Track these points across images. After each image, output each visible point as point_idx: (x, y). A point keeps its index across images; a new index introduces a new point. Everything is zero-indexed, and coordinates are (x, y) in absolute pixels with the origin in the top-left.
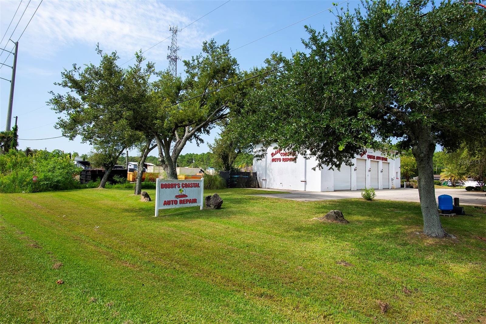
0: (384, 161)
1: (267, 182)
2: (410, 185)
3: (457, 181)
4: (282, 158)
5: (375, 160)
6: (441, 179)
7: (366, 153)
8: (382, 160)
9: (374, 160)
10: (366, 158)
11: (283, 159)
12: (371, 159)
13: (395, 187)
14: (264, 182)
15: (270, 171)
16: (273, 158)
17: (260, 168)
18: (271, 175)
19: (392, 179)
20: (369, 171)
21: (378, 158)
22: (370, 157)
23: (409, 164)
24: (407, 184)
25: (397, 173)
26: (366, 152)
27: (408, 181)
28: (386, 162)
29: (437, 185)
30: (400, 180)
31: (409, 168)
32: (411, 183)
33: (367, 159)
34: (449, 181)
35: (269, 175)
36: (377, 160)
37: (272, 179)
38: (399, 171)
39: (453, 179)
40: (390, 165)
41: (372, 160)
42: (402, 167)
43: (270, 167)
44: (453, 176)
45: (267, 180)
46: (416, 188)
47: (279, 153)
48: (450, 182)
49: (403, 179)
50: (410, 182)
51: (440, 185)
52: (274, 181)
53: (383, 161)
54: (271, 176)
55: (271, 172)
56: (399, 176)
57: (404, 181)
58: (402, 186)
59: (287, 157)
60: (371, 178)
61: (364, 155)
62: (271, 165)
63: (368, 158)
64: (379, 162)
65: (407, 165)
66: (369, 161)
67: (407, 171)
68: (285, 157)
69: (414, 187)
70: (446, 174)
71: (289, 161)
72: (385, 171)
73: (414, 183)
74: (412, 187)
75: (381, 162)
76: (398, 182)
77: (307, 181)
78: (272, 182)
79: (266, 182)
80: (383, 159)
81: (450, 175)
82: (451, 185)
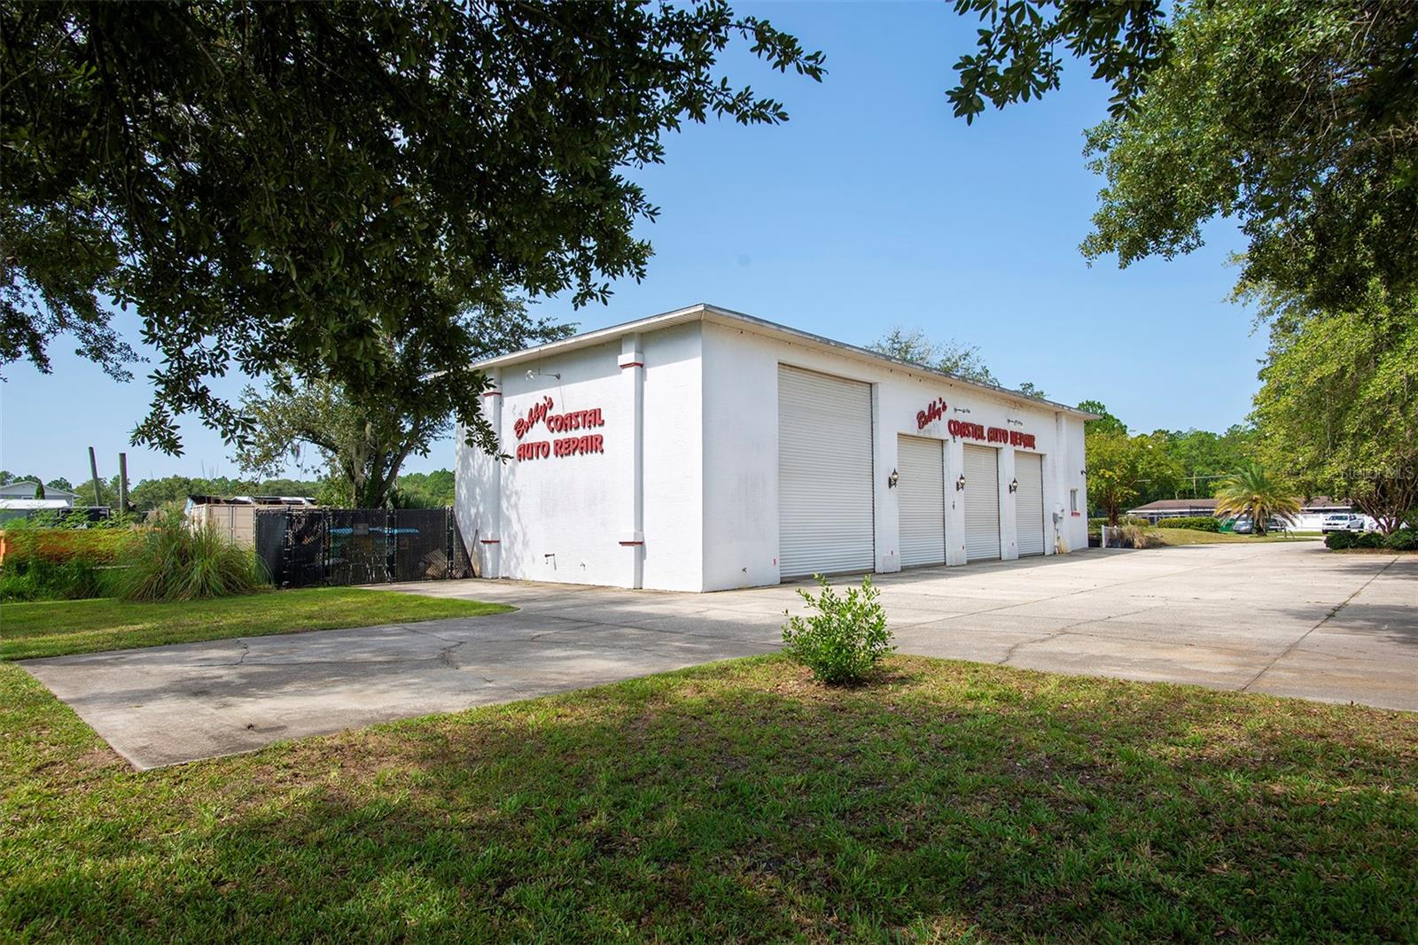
0: (1021, 448)
1: (504, 553)
2: (1122, 535)
3: (1270, 514)
4: (551, 438)
5: (985, 443)
6: (1217, 512)
7: (943, 414)
8: (1014, 443)
9: (980, 442)
10: (946, 435)
11: (556, 443)
12: (966, 440)
13: (1067, 546)
14: (488, 552)
15: (513, 499)
16: (522, 441)
17: (478, 490)
18: (514, 518)
19: (1055, 515)
20: (959, 487)
21: (996, 434)
22: (959, 429)
23: (1117, 459)
24: (1111, 534)
25: (1073, 492)
26: (945, 407)
27: (1115, 521)
28: (1029, 450)
29: (1209, 530)
30: (1084, 517)
31: (1116, 474)
32: (1124, 529)
34: (1245, 516)
35: (509, 521)
36: (993, 444)
37: (520, 538)
38: (1081, 485)
39: (1257, 508)
40: (1048, 461)
41: (971, 440)
42: (1091, 470)
43: (510, 486)
44: (1256, 501)
45: (504, 543)
46: (1144, 548)
47: (541, 420)
48: (1246, 519)
49: (1096, 516)
50: (1120, 524)
51: (1216, 531)
52: (525, 544)
54: (516, 527)
55: (516, 506)
56: (1082, 505)
57: (1101, 523)
58: (1094, 542)
59: (572, 434)
60: (967, 517)
61: (935, 421)
62: (514, 475)
63: (954, 433)
64: (1000, 452)
65: (1109, 465)
66: (956, 447)
67: (1111, 487)
68: (562, 436)
69: (1137, 543)
70: (1233, 495)
71: (577, 452)
72: (1028, 488)
73: (1135, 529)
74: (1129, 545)
76: (1077, 529)
77: (646, 543)
78: (518, 547)
79: (499, 549)
80: (1017, 438)
81: (1247, 498)
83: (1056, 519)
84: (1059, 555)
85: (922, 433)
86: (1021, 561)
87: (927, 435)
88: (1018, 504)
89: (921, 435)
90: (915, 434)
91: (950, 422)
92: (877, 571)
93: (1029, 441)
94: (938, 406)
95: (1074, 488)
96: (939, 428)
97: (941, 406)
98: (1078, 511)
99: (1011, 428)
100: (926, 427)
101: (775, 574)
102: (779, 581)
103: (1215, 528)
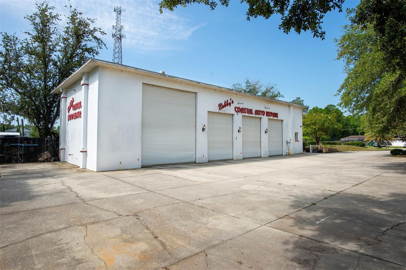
9: (251, 115)
10: (233, 112)
12: (243, 114)
22: (240, 110)
26: (233, 102)
33: (235, 113)
53: (269, 117)
66: (239, 117)
75: (265, 119)
82: (376, 145)
83: (287, 143)
84: (289, 155)
85: (221, 111)
86: (270, 158)
87: (223, 112)
88: (269, 137)
89: (220, 112)
90: (218, 111)
91: (236, 108)
92: (197, 162)
93: (276, 115)
94: (229, 101)
95: (297, 132)
96: (230, 110)
97: (231, 102)
98: (298, 140)
99: (266, 110)
100: (222, 109)
101: (139, 164)
102: (141, 166)
103: (363, 145)
